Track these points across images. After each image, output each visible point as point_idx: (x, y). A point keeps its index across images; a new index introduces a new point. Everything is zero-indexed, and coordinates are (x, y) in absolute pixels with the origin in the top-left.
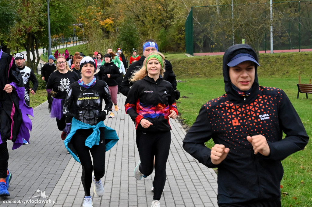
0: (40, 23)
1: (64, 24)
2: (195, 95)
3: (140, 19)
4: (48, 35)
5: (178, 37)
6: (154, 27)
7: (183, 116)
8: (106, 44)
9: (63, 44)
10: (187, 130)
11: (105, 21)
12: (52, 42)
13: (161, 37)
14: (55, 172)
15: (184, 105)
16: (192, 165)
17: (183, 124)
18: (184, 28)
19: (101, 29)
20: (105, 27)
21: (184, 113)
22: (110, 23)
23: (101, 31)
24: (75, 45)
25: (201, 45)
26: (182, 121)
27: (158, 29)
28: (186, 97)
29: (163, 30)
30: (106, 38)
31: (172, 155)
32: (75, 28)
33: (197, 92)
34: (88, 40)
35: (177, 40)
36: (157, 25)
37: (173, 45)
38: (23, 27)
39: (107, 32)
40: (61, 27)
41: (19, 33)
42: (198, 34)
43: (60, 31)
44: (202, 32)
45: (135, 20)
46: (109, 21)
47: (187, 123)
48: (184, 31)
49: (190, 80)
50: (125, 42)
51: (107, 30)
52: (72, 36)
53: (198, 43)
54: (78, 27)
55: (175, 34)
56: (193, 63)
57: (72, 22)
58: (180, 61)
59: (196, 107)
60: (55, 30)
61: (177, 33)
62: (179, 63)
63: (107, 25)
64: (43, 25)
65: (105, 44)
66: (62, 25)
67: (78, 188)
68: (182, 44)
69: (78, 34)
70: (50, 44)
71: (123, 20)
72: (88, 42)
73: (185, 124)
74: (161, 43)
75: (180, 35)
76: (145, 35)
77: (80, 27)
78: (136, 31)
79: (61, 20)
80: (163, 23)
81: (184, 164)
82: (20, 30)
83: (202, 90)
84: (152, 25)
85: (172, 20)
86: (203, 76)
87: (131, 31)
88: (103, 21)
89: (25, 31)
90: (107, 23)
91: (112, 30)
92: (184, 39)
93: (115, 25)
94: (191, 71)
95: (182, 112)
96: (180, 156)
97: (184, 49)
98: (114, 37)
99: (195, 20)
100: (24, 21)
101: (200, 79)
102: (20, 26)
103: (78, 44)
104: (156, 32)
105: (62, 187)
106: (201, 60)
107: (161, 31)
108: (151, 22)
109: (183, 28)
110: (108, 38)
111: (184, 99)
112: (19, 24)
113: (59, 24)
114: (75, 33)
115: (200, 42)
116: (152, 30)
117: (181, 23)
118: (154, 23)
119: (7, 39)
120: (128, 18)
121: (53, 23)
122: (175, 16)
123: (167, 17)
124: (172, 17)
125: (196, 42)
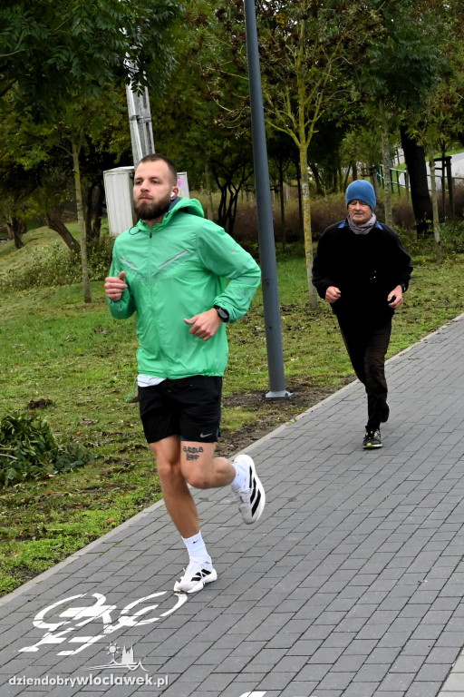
38: (457, 91)
41: (448, 106)
82: (449, 100)
100: (461, 77)
102: (448, 89)
112: (447, 83)
119: (416, 123)
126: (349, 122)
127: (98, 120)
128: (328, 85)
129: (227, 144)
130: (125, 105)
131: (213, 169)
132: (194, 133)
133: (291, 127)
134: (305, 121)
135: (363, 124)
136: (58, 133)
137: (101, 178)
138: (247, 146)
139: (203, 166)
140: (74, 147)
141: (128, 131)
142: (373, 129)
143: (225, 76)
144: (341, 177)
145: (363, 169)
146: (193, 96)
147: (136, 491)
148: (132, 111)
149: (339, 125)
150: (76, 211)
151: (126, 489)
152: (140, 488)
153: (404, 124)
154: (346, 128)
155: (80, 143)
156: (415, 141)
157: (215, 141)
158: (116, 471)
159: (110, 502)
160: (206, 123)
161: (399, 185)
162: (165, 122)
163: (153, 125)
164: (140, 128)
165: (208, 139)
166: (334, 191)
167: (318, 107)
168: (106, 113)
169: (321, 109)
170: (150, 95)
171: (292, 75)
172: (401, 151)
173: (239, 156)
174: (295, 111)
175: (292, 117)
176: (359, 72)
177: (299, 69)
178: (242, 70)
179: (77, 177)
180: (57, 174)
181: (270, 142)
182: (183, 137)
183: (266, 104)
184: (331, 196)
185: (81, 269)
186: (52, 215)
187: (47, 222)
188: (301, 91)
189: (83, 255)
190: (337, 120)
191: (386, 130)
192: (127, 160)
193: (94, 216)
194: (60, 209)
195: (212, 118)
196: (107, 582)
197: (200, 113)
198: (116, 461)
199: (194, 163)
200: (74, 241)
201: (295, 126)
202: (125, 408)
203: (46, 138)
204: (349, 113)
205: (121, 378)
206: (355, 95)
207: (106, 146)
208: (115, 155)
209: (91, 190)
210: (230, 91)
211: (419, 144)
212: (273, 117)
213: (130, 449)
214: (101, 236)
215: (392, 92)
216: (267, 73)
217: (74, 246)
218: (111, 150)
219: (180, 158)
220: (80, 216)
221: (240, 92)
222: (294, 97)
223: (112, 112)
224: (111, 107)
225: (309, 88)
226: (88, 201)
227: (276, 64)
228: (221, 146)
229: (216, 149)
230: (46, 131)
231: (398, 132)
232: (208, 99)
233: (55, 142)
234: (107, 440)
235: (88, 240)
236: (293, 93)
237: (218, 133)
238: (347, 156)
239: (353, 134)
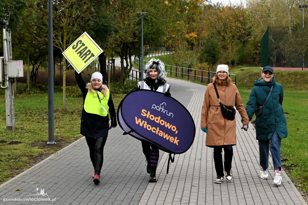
0: (134, 34)
1: (155, 36)
3: (221, 35)
5: (254, 52)
6: (233, 42)
9: (153, 53)
11: (190, 35)
13: (239, 51)
19: (186, 41)
20: (190, 40)
22: (194, 36)
23: (187, 43)
24: (163, 54)
25: (274, 60)
27: (237, 45)
29: (241, 45)
30: (190, 50)
34: (174, 50)
35: (253, 55)
36: (236, 41)
37: (249, 59)
38: (119, 37)
39: (191, 45)
40: (152, 39)
41: (116, 42)
42: (272, 50)
44: (276, 48)
45: (217, 35)
46: (194, 35)
48: (260, 47)
50: (208, 54)
51: (192, 43)
53: (272, 58)
55: (251, 49)
57: (162, 35)
60: (147, 42)
61: (253, 48)
63: (191, 38)
64: (137, 37)
65: (189, 55)
66: (153, 37)
68: (257, 58)
69: (165, 45)
71: (206, 35)
72: (174, 52)
74: (238, 56)
75: (256, 50)
76: (225, 49)
77: (168, 39)
78: (217, 45)
79: (152, 32)
80: (241, 39)
82: (116, 40)
84: (231, 40)
85: (249, 37)
87: (214, 45)
88: (188, 34)
89: (121, 41)
91: (195, 43)
92: (259, 54)
93: (199, 39)
97: (259, 63)
98: (198, 50)
99: (270, 37)
100: (121, 32)
102: (116, 36)
103: (166, 54)
104: (234, 47)
107: (239, 46)
108: (231, 38)
109: (258, 44)
110: (192, 49)
112: (116, 34)
113: (151, 37)
114: (163, 44)
115: (274, 58)
116: (232, 45)
117: (258, 39)
118: (233, 39)
119: (104, 47)
120: (212, 33)
121: (145, 35)
122: (252, 33)
123: (245, 34)
124: (249, 34)
125: (270, 57)
128: (75, 32)
133: (61, 46)
134: (66, 45)
139: (27, 57)
146: (25, 32)
148: (5, 37)
156: (103, 54)
161: (96, 68)
164: (7, 43)
165: (29, 48)
167: (71, 40)
171: (62, 28)
173: (40, 54)
174: (62, 41)
175: (61, 43)
176: (86, 28)
177: (65, 26)
178: (45, 25)
182: (21, 46)
188: (65, 34)
195: (32, 41)
210: (39, 32)
222: (63, 36)
225: (68, 33)
227: (57, 23)
236: (62, 34)
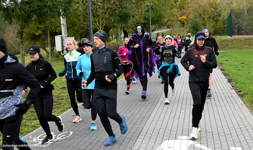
0: (145, 18)
1: (158, 19)
2: (232, 59)
3: (202, 16)
4: (149, 25)
5: (223, 26)
6: (209, 21)
7: (226, 72)
8: (182, 30)
9: (158, 30)
10: (228, 79)
11: (182, 17)
12: (152, 29)
13: (213, 26)
14: (153, 102)
15: (226, 65)
16: (231, 99)
17: (226, 76)
18: (226, 22)
19: (179, 22)
20: (182, 21)
21: (226, 69)
22: (185, 18)
23: (180, 23)
24: (165, 30)
25: (236, 31)
26: (225, 74)
27: (212, 22)
28: (227, 61)
29: (215, 22)
30: (182, 27)
31: (220, 93)
32: (165, 21)
33: (234, 58)
34: (172, 28)
35: (223, 28)
36: (211, 20)
37: (220, 31)
38: (136, 20)
39: (183, 24)
40: (157, 21)
41: (134, 24)
42: (235, 25)
43: (156, 23)
44: (237, 24)
45: (199, 17)
46: (184, 17)
47: (228, 75)
48: (227, 23)
49: (230, 51)
50: (193, 29)
51: (183, 23)
52: (163, 25)
53: (234, 30)
54: (166, 21)
55: (221, 25)
56: (232, 41)
57: (163, 18)
58: (224, 40)
59: (233, 67)
60: (154, 23)
61: (223, 24)
62: (223, 41)
63: (183, 20)
64: (147, 19)
67: (166, 112)
68: (225, 30)
70: (151, 30)
71: (192, 17)
72: (172, 29)
73: (227, 76)
74: (213, 30)
75: (224, 25)
76: (204, 25)
77: (168, 21)
78: (199, 23)
79: (157, 16)
80: (215, 19)
81: (226, 98)
82: (134, 22)
83: (236, 57)
84: (208, 19)
85: (220, 17)
86: (237, 48)
87: (197, 23)
88: (181, 17)
89: (137, 22)
90: (183, 19)
91: (185, 22)
92: (227, 27)
93: (188, 20)
94: (230, 46)
95: (225, 69)
96: (224, 94)
97: (226, 33)
98: (187, 27)
99: (233, 17)
100: (136, 17)
101: (236, 50)
102: (134, 20)
103: (167, 30)
104: (210, 24)
105: (157, 111)
106: (236, 39)
107: (213, 23)
108: (208, 18)
110: (184, 27)
111: (226, 62)
112: (133, 18)
113: (156, 19)
114: (165, 24)
115: (236, 30)
116: (209, 23)
117: (225, 18)
118: (210, 19)
119: (126, 27)
120: (195, 16)
121: (152, 18)
122: (221, 15)
123: (217, 15)
124: (220, 15)
125: (233, 29)
126: (111, 26)
127: (54, 24)
128: (107, 18)
129: (84, 31)
130: (60, 21)
131: (80, 36)
132: (76, 28)
133: (98, 27)
134: (101, 26)
135: (114, 27)
136: (44, 27)
137: (54, 38)
138: (88, 31)
139: (78, 35)
140: (48, 30)
141: (61, 27)
142: (117, 28)
143: (83, 15)
144: (109, 39)
145: (114, 37)
146: (76, 19)
147: (61, 109)
148: (62, 23)
149: (109, 27)
150: (48, 45)
151: (59, 108)
152: (62, 108)
153: (124, 27)
154: (111, 28)
155: (50, 30)
156: (126, 31)
157: (81, 30)
158: (57, 104)
159: (55, 111)
160: (79, 26)
161: (122, 41)
162: (69, 25)
163: (67, 26)
164: (64, 27)
165: (79, 29)
166: (108, 42)
167: (104, 23)
168: (56, 23)
169: (105, 23)
170: (66, 19)
171: (99, 16)
172: (123, 33)
173: (86, 34)
174: (99, 24)
175: (98, 25)
176: (114, 15)
177: (100, 14)
178: (87, 14)
179: (49, 37)
180: (44, 36)
181: (93, 31)
182: (74, 29)
183: (93, 22)
184: (107, 43)
185: (49, 58)
186: (43, 45)
187: (41, 47)
188: (101, 19)
189: (50, 55)
190: (109, 26)
191: (120, 28)
192: (60, 34)
193: (53, 46)
194: (45, 44)
195: (80, 25)
196: (54, 130)
197: (77, 23)
198: (57, 102)
199: (76, 35)
200: (48, 52)
201: (99, 27)
202: (59, 90)
203: (42, 28)
204: (111, 24)
205: (58, 83)
206: (113, 21)
207: (56, 30)
208: (58, 32)
209: (52, 40)
210: (84, 19)
211: (127, 32)
212: (94, 25)
213: (60, 99)
214: (54, 51)
215: (121, 20)
216: (93, 15)
217: (48, 53)
218: (57, 31)
219: (73, 34)
220: (49, 46)
221: (87, 19)
222: (99, 21)
223: (57, 23)
224: (57, 22)
226: (51, 43)
227: (95, 13)
228: (82, 31)
229: (81, 32)
230: (42, 27)
231: (122, 29)
232: (79, 20)
233: (44, 29)
234: (55, 97)
235: (51, 52)
236: (99, 20)
237: (82, 28)
238: (111, 34)
239: (112, 29)
